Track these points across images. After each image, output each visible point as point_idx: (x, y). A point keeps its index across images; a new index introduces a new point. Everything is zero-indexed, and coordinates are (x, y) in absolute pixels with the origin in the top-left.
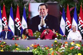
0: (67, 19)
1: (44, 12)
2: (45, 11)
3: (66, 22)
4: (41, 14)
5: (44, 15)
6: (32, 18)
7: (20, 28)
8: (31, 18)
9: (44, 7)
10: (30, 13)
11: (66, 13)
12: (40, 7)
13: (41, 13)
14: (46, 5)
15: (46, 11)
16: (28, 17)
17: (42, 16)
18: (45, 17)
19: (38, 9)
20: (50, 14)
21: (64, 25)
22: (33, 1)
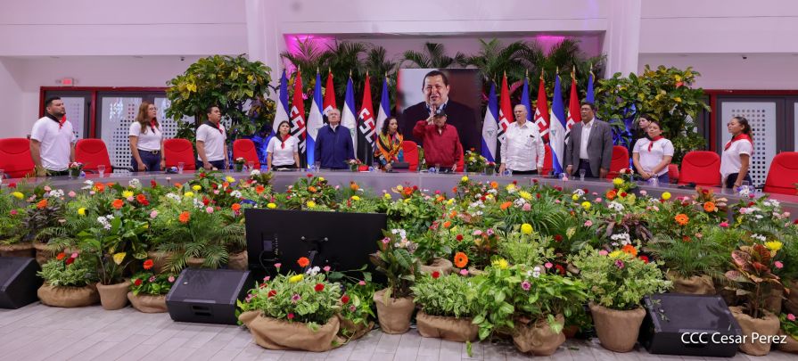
0: (501, 114)
1: (438, 95)
2: (441, 91)
3: (498, 122)
4: (431, 99)
5: (438, 101)
6: (405, 110)
7: (372, 137)
8: (402, 109)
9: (439, 79)
10: (400, 96)
11: (499, 98)
12: (427, 80)
13: (432, 96)
14: (446, 74)
15: (445, 92)
16: (395, 108)
17: (434, 104)
18: (441, 108)
19: (424, 85)
20: (454, 100)
21: (491, 129)
22: (409, 62)
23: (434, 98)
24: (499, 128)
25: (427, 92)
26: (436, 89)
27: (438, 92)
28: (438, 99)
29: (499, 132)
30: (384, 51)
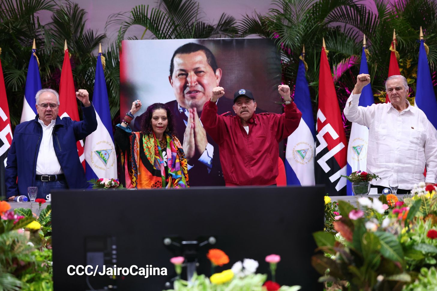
1: (199, 88)
4: (187, 96)
9: (200, 59)
10: (127, 92)
13: (188, 89)
15: (212, 81)
17: (192, 106)
19: (172, 71)
22: (138, 28)
23: (193, 93)
24: (318, 144)
25: (178, 83)
26: (195, 78)
27: (200, 83)
28: (200, 95)
29: (319, 150)
30: (83, 13)
